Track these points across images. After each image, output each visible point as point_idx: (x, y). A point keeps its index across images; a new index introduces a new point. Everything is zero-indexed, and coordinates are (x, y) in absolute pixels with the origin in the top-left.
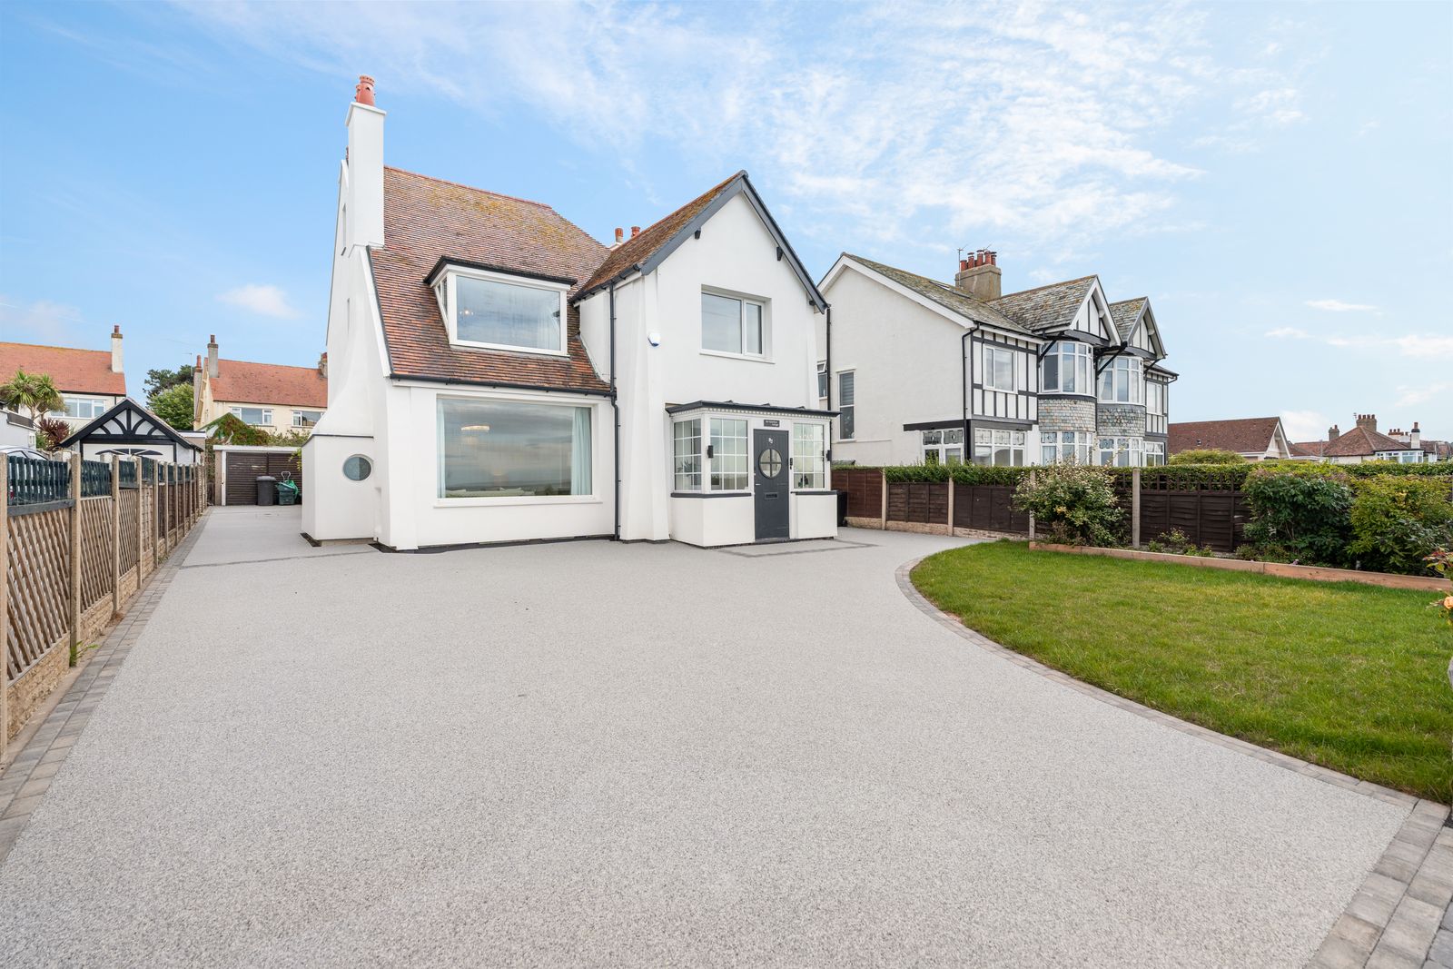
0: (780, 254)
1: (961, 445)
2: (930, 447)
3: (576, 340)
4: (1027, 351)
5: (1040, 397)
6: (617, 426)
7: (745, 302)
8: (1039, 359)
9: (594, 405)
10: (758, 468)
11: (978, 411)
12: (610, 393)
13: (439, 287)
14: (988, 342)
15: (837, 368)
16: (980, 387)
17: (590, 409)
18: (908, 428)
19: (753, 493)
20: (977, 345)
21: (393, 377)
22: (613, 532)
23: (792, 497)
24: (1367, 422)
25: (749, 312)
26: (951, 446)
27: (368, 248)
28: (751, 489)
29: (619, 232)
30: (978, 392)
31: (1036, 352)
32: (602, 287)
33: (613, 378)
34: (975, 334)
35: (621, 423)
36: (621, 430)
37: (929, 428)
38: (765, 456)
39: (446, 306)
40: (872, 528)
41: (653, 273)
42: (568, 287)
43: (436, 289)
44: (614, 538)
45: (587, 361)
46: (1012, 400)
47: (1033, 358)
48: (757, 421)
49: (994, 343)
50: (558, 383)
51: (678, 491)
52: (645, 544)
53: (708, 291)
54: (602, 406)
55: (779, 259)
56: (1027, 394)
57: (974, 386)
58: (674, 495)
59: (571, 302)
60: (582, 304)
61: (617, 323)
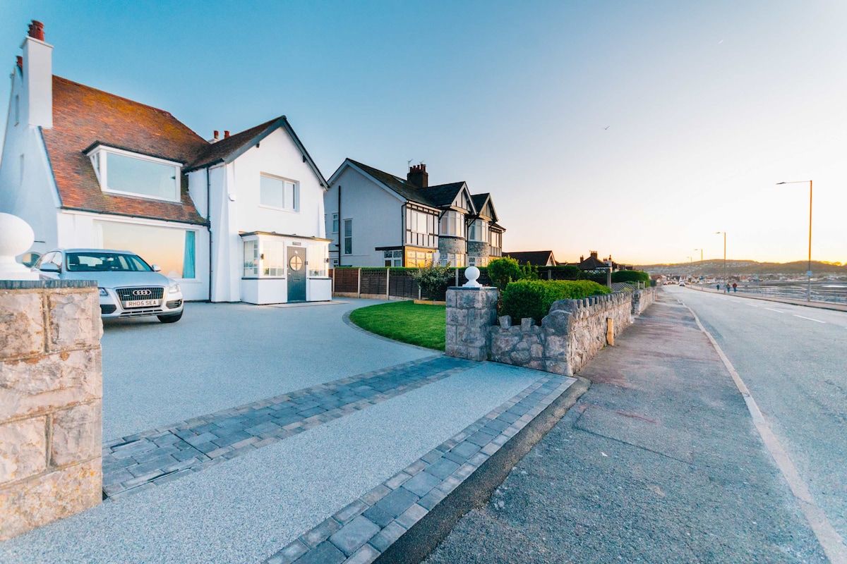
0: (305, 160)
1: (401, 258)
2: (388, 259)
3: (186, 194)
4: (434, 215)
5: (440, 237)
6: (211, 242)
7: (286, 182)
8: (439, 219)
9: (197, 230)
10: (289, 265)
11: (409, 242)
12: (207, 224)
13: (94, 157)
14: (414, 209)
15: (344, 217)
16: (410, 231)
17: (194, 232)
18: (377, 249)
19: (286, 278)
20: (408, 210)
21: (63, 208)
22: (208, 299)
23: (307, 281)
24: (594, 255)
25: (288, 187)
26: (396, 259)
27: (40, 128)
28: (285, 276)
29: (216, 133)
30: (408, 233)
31: (438, 216)
32: (203, 167)
33: (208, 217)
34: (408, 205)
35: (213, 240)
36: (213, 244)
37: (387, 250)
38: (293, 260)
39: (99, 168)
40: (354, 297)
41: (231, 163)
42: (181, 165)
43: (91, 158)
44: (209, 301)
45: (193, 206)
46: (426, 238)
47: (436, 218)
48: (289, 242)
49: (417, 210)
50: (173, 217)
51: (247, 276)
52: (227, 304)
53: (263, 174)
54: (201, 231)
55: (304, 162)
56: (434, 235)
57: (407, 230)
58: (243, 279)
59: (183, 172)
60: (190, 174)
61: (211, 187)
